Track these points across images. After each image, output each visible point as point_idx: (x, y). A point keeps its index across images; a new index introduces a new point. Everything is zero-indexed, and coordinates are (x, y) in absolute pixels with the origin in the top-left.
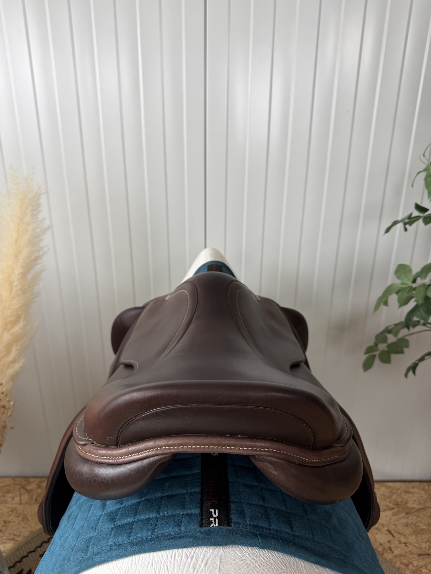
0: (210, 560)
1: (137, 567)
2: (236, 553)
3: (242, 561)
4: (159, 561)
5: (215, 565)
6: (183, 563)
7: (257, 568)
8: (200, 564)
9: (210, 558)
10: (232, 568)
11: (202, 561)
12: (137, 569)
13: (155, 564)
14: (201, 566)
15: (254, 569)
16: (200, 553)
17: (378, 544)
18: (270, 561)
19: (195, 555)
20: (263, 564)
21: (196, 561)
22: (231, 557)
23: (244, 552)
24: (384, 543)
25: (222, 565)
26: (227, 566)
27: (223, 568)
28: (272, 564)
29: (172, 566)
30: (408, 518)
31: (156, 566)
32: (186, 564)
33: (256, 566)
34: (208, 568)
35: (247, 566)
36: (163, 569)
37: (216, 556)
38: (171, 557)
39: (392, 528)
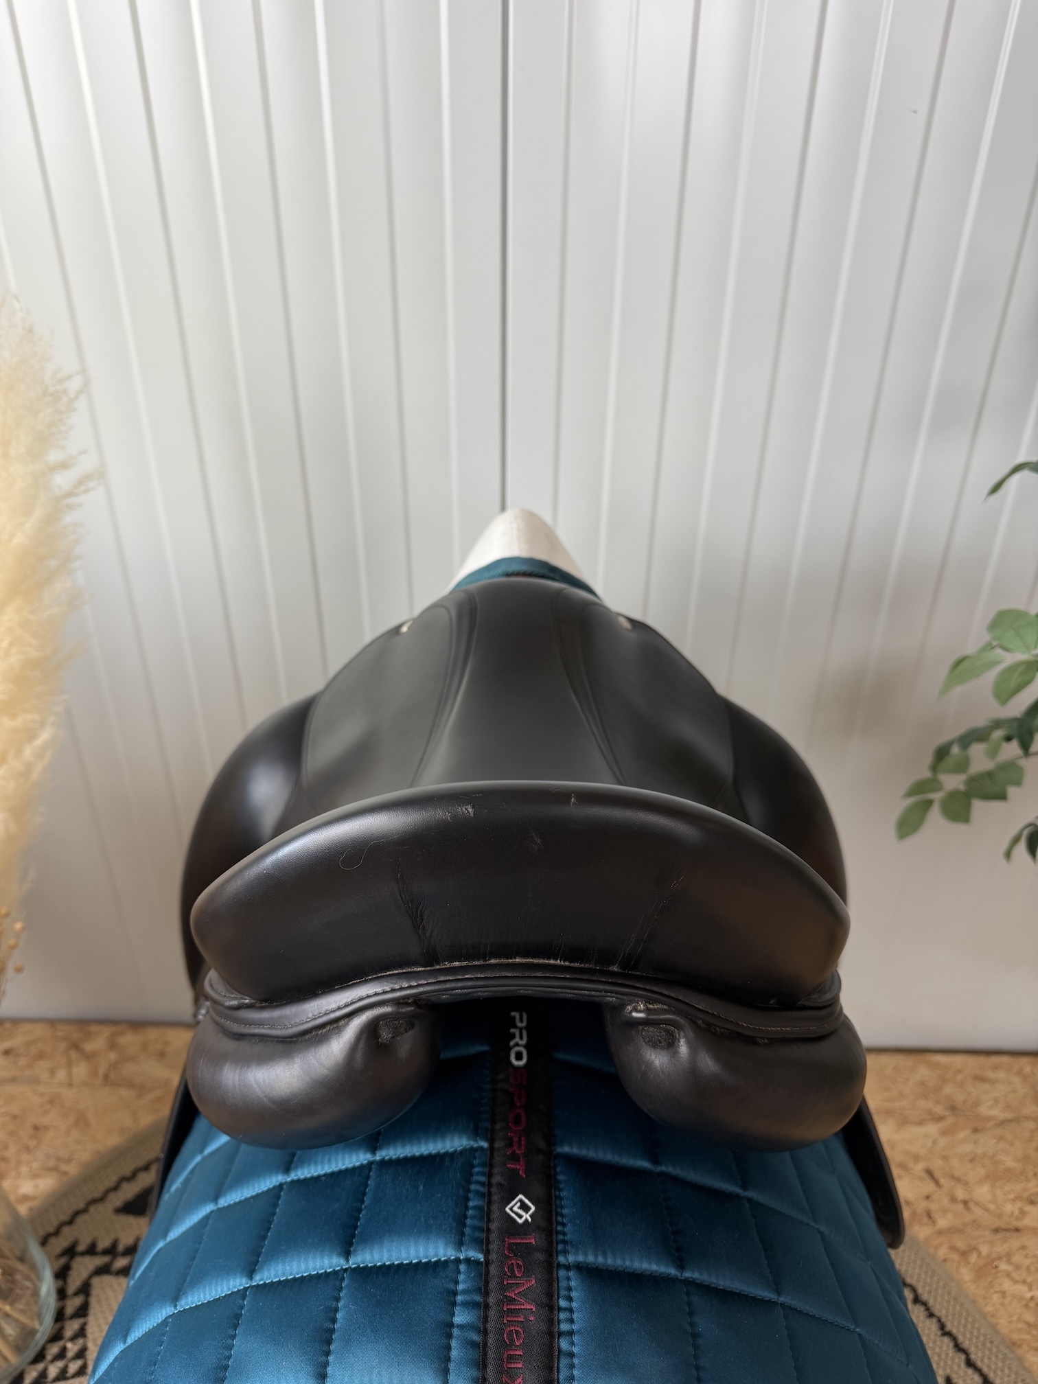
24: (919, 1200)
30: (976, 1142)
39: (937, 1164)
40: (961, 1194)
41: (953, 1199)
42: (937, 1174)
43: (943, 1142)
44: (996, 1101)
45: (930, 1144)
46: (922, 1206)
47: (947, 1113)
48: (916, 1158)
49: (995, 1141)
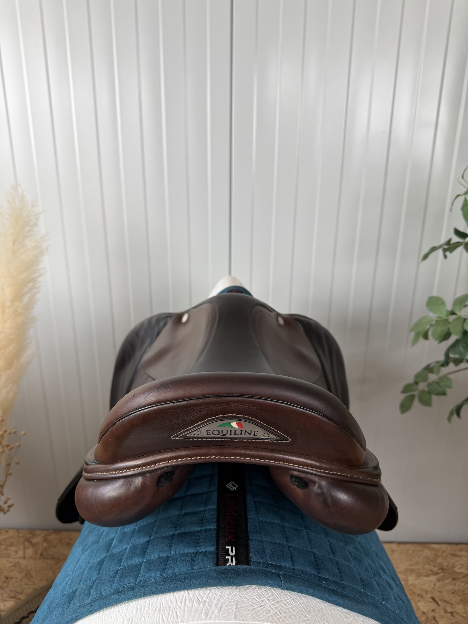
0: (224, 605)
1: (142, 614)
2: (254, 598)
3: (261, 607)
4: (167, 607)
5: (231, 610)
6: (194, 609)
7: (278, 615)
8: (214, 610)
9: (224, 604)
10: (249, 614)
11: (216, 607)
12: (142, 616)
13: (163, 610)
14: (214, 612)
15: (274, 616)
16: (214, 598)
17: (420, 612)
18: (293, 608)
19: (208, 600)
20: (285, 611)
21: (209, 607)
22: (249, 602)
23: (264, 597)
24: (428, 612)
25: (238, 611)
26: (243, 612)
27: (240, 614)
28: (294, 611)
29: (181, 612)
30: (455, 585)
31: (163, 612)
32: (197, 610)
33: (276, 613)
34: (222, 614)
35: (266, 612)
36: (171, 616)
37: (232, 601)
38: (181, 603)
39: (436, 595)
40: (449, 609)
41: (446, 612)
42: (437, 599)
43: (439, 584)
44: (462, 565)
45: (433, 586)
46: (431, 615)
47: (440, 571)
48: (427, 592)
49: (463, 584)
